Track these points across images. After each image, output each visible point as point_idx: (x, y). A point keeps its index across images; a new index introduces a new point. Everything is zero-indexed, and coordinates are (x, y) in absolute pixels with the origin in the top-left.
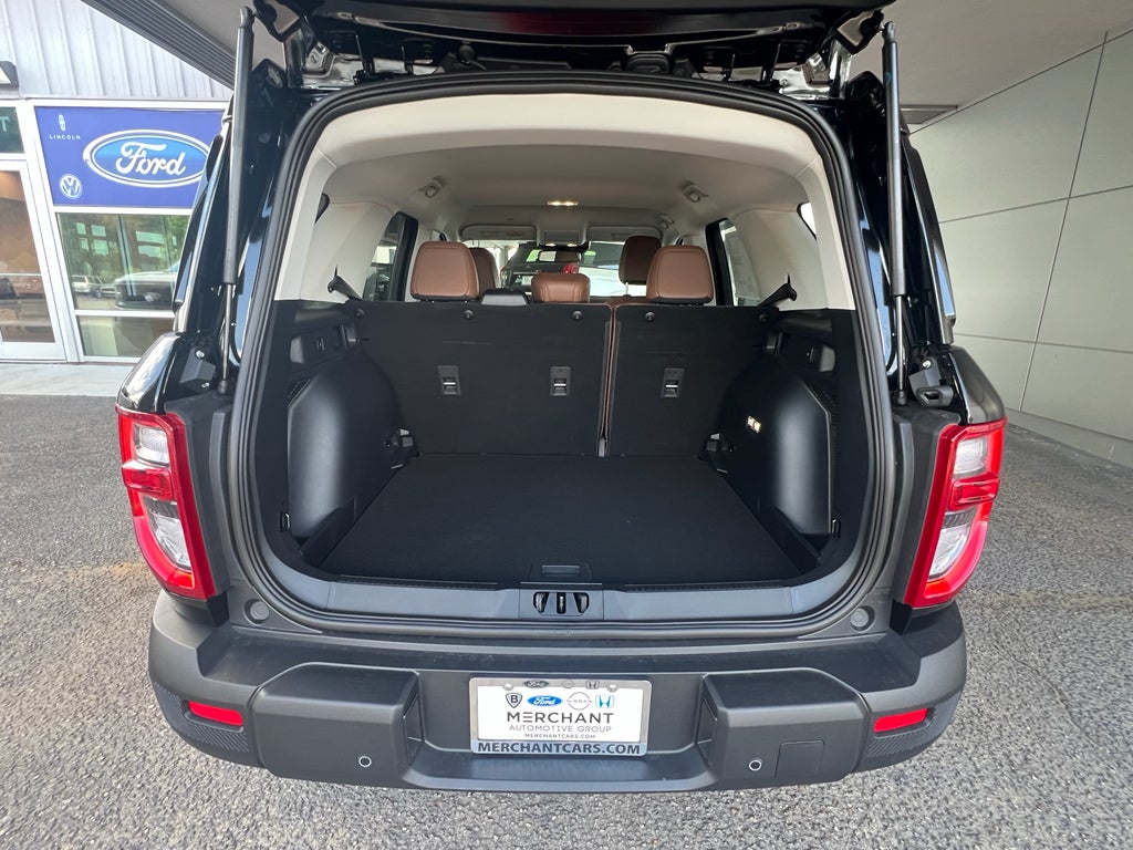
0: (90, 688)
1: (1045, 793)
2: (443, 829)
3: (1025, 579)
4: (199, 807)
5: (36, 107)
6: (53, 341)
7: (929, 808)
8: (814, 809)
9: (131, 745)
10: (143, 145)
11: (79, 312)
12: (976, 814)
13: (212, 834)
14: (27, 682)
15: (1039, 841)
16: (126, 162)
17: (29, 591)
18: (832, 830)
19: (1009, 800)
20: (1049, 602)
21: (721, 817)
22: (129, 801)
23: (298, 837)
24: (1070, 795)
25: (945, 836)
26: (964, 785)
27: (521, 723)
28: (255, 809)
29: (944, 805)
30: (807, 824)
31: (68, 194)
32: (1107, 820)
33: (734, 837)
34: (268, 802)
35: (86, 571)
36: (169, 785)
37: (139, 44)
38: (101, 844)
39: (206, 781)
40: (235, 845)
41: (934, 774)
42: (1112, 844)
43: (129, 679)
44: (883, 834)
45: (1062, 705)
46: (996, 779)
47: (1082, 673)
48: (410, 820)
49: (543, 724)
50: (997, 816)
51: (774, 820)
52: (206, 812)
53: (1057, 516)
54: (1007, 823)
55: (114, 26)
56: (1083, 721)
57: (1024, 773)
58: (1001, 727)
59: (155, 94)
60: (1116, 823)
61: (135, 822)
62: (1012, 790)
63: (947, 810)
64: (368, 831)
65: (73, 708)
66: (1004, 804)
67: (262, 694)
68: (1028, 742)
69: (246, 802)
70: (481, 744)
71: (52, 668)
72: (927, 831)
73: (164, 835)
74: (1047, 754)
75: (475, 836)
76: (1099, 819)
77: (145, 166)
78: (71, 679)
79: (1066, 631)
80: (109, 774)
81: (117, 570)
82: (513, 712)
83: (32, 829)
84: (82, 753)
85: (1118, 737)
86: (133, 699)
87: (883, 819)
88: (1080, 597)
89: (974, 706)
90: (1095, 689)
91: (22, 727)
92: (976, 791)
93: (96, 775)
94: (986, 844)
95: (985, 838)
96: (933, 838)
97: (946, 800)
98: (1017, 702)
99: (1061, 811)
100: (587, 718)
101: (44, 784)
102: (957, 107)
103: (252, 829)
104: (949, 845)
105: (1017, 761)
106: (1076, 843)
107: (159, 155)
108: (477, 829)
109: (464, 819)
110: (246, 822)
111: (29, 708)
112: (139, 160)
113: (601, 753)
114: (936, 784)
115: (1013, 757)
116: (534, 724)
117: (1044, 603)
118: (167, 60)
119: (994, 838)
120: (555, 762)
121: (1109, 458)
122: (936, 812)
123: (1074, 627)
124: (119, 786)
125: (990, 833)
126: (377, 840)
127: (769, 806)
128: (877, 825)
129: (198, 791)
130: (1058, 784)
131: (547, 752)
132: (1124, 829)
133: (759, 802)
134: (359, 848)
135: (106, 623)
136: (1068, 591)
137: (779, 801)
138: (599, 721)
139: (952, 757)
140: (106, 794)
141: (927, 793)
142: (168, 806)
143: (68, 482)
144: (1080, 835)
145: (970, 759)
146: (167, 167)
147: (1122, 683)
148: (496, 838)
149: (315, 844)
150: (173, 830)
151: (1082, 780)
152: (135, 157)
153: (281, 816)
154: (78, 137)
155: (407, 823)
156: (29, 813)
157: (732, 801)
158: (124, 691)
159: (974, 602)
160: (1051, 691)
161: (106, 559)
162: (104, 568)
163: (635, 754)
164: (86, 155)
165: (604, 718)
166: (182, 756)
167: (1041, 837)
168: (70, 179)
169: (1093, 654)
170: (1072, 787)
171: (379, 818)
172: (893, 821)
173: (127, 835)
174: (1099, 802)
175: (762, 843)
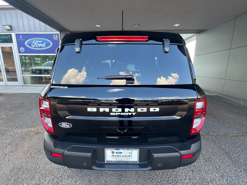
0: (28, 153)
1: (223, 174)
2: (100, 181)
3: (222, 130)
4: (51, 176)
5: (16, 34)
6: (18, 81)
7: (199, 177)
8: (175, 177)
9: (37, 164)
10: (37, 41)
11: (23, 75)
12: (208, 178)
13: (54, 182)
14: (16, 152)
15: (221, 184)
16: (34, 45)
17: (15, 134)
18: (178, 181)
19: (215, 175)
20: (227, 135)
21: (156, 179)
22: (37, 175)
23: (70, 182)
24: (228, 174)
25: (202, 182)
26: (206, 172)
27: (115, 157)
28: (62, 177)
29: (202, 176)
30: (173, 180)
31: (22, 51)
32: (236, 179)
33: (158, 183)
34: (64, 175)
35: (26, 129)
36: (45, 172)
37: (37, 21)
38: (32, 183)
39: (52, 171)
40: (58, 184)
41: (200, 170)
42: (236, 184)
43: (36, 151)
44: (189, 182)
45: (228, 156)
46: (213, 171)
47: (232, 149)
48: (93, 179)
49: (119, 157)
50: (213, 179)
51: (166, 179)
52: (52, 177)
53: (230, 116)
54: (215, 180)
55: (32, 18)
56: (232, 160)
57: (219, 170)
58: (215, 161)
59: (40, 31)
60: (237, 180)
61: (38, 179)
62: (216, 173)
63: (202, 177)
64: (84, 181)
65: (25, 157)
66: (214, 176)
67: (66, 151)
68: (220, 164)
69: (60, 175)
70: (107, 161)
71: (20, 149)
72: (198, 181)
73: (44, 182)
74: (224, 166)
75: (106, 182)
76: (234, 179)
77: (37, 45)
78: (24, 151)
79: (230, 141)
80: (33, 170)
81: (32, 129)
82: (113, 155)
83: (18, 181)
84: (27, 166)
85: (239, 163)
86: (37, 155)
87: (189, 179)
88: (233, 134)
89: (209, 156)
90: (235, 153)
91: (15, 161)
92: (209, 174)
93: (30, 170)
94: (210, 184)
95: (210, 183)
96: (199, 183)
97: (202, 175)
98: (218, 156)
99: (226, 177)
100: (127, 156)
101: (20, 172)
102: (206, 30)
103: (61, 181)
104: (202, 184)
105: (218, 167)
106: (229, 184)
107: (40, 43)
108: (106, 181)
109: (104, 179)
110: (60, 179)
111: (16, 157)
112: (36, 44)
113: (130, 163)
114: (200, 172)
115: (217, 167)
116: (117, 157)
117: (225, 135)
118: (42, 24)
119: (212, 183)
120: (121, 165)
121: (242, 104)
122: (200, 178)
123: (232, 140)
124: (35, 172)
125: (211, 182)
126: (86, 183)
127: (166, 176)
128: (188, 180)
129: (50, 173)
130: (226, 172)
131: (120, 163)
132: (239, 181)
133: (164, 176)
134: (83, 184)
135: (31, 140)
136: (231, 132)
137: (168, 175)
138: (129, 157)
139: (204, 167)
140: (32, 174)
141: (198, 174)
142: (45, 176)
143: (22, 111)
144: (230, 182)
145: (208, 167)
146: (42, 45)
147: (241, 151)
148: (110, 183)
149: (74, 184)
150: (46, 181)
151: (231, 171)
152: (35, 44)
153: (67, 178)
154: (24, 40)
155: (92, 180)
156: (18, 177)
157: (158, 175)
158: (35, 153)
159: (211, 135)
160: (226, 153)
161: (30, 127)
162: (30, 129)
163: (137, 163)
164: (26, 43)
165: (130, 156)
166: (47, 166)
167: (222, 183)
168: (22, 48)
169: (235, 146)
170: (229, 173)
171: (87, 179)
172: (191, 179)
173: (37, 182)
174: (234, 176)
175: (164, 184)
